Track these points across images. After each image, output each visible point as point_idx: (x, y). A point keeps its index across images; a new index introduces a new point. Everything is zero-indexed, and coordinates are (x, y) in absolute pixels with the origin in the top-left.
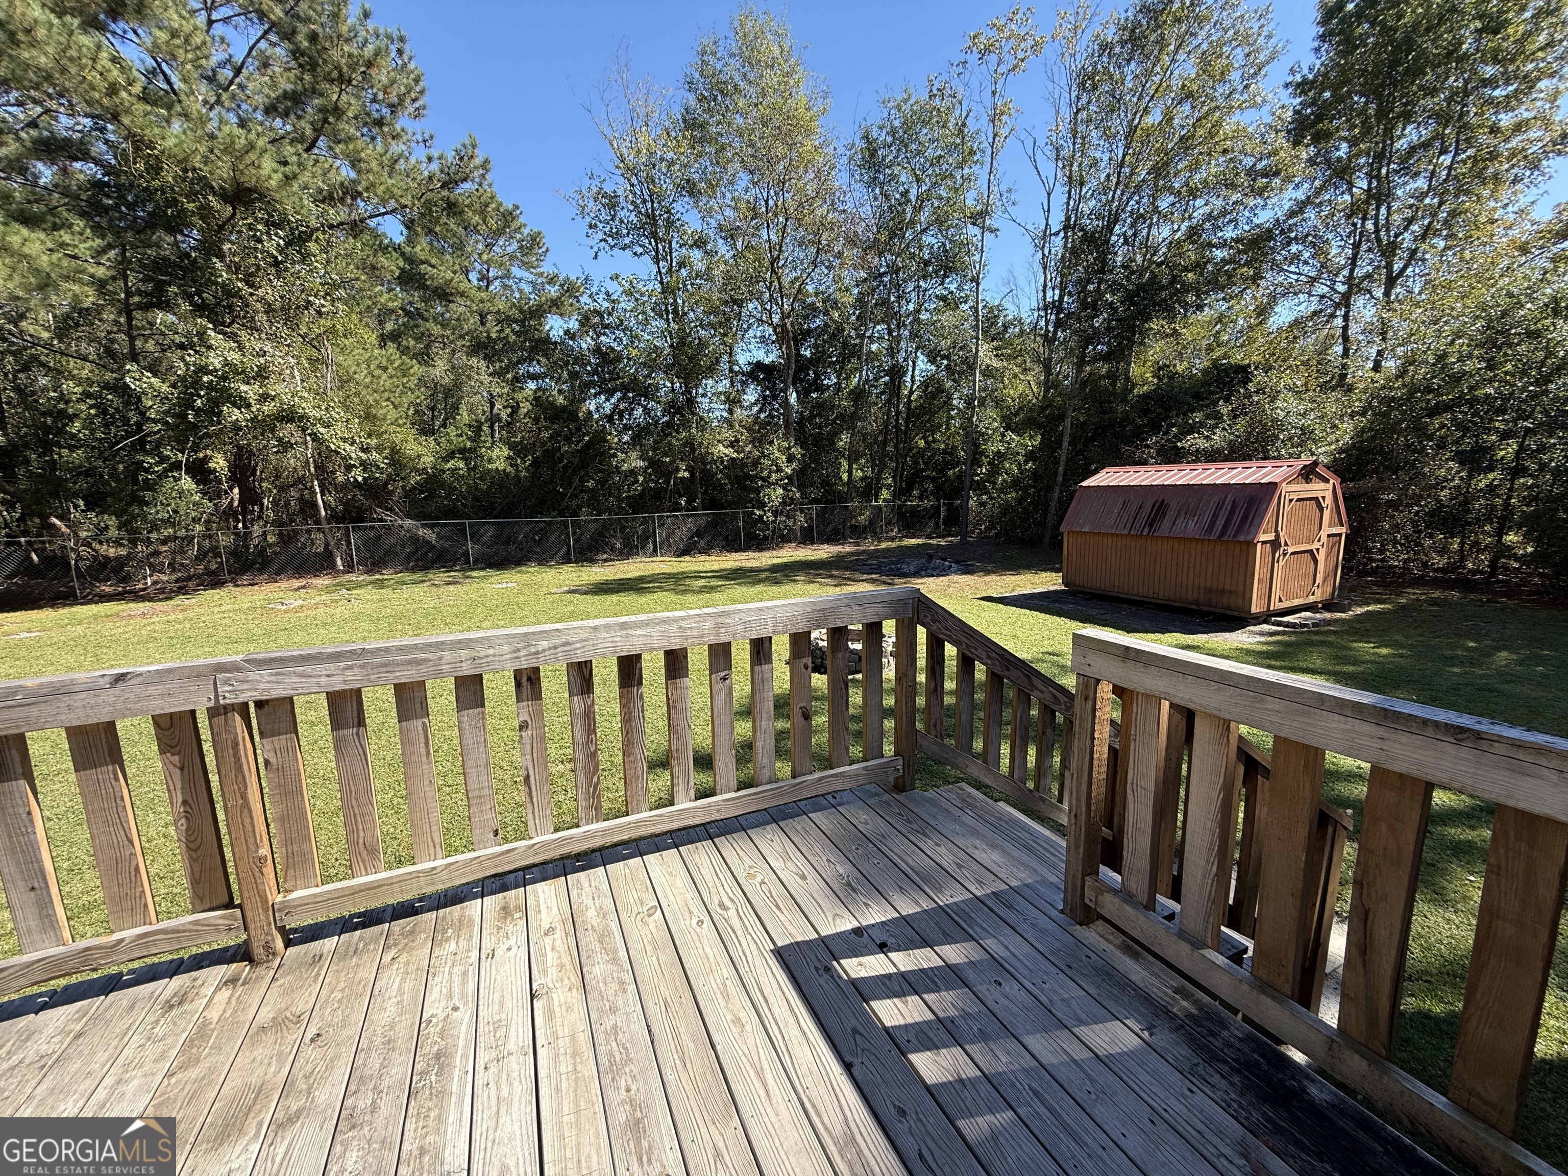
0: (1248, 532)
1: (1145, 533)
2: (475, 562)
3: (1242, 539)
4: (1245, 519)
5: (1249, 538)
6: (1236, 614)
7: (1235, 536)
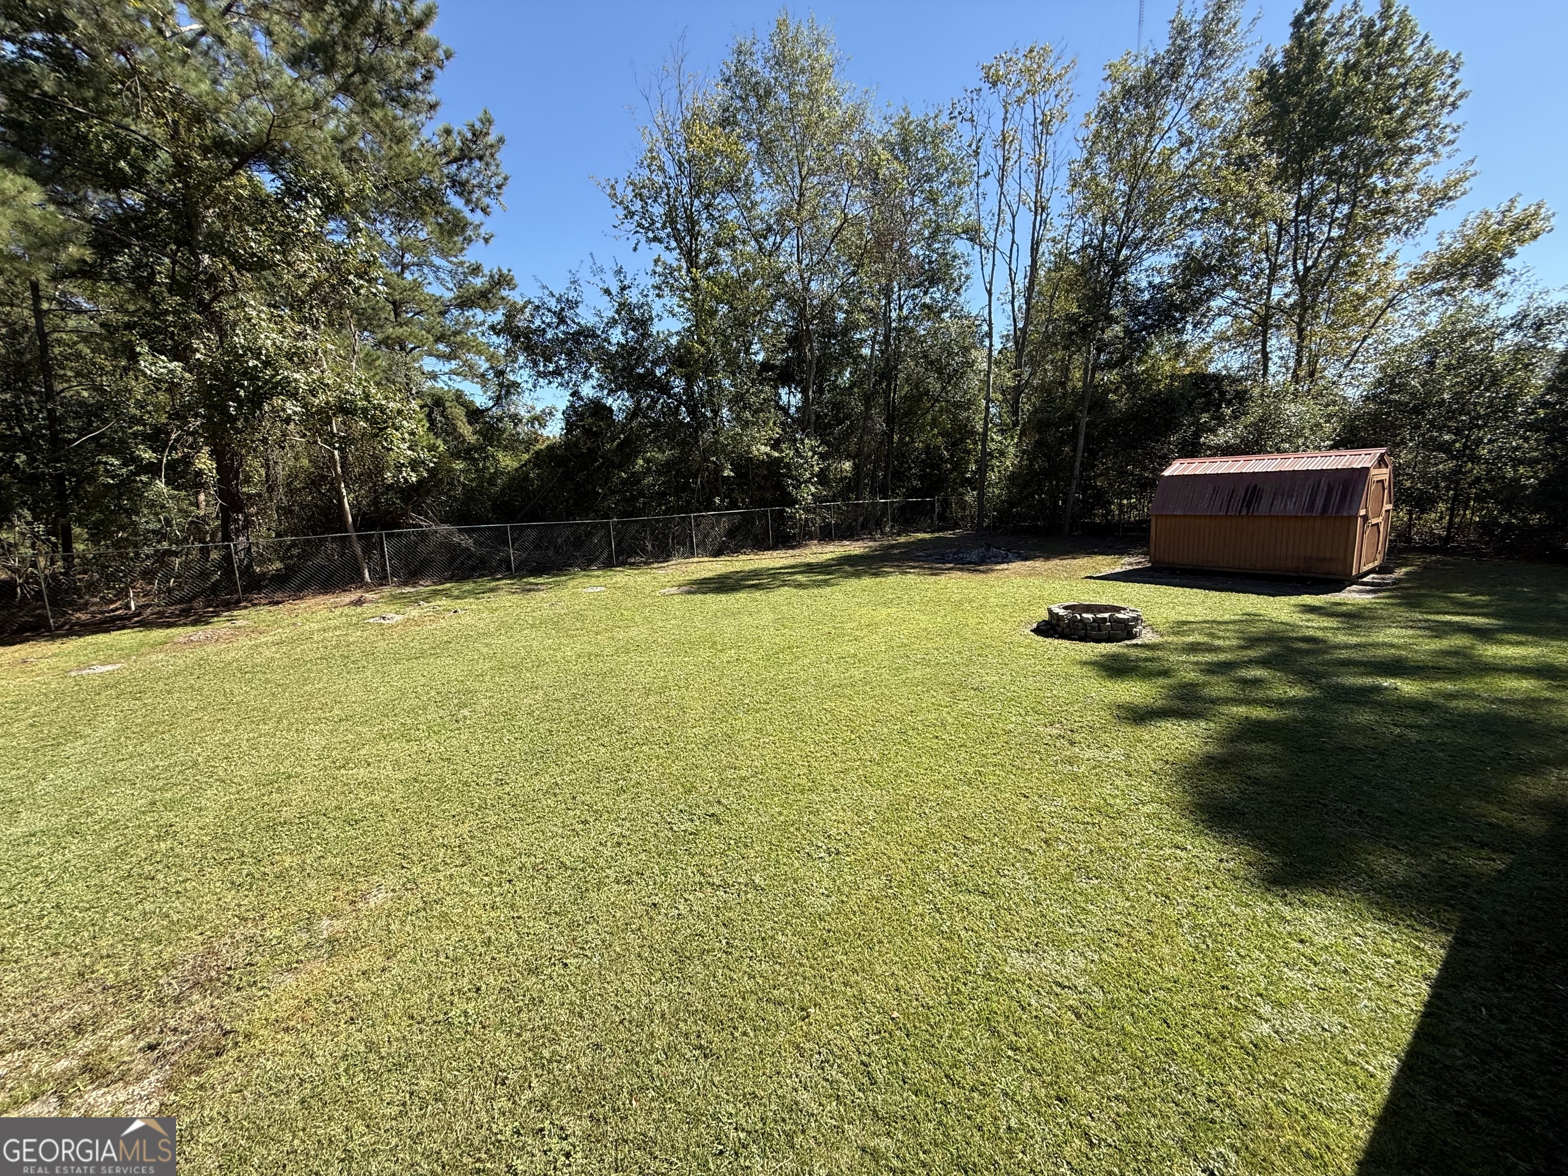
0: (1350, 508)
1: (1244, 513)
2: (517, 568)
3: (1345, 514)
4: (1343, 498)
5: (1353, 513)
6: (1336, 577)
7: (1338, 511)
